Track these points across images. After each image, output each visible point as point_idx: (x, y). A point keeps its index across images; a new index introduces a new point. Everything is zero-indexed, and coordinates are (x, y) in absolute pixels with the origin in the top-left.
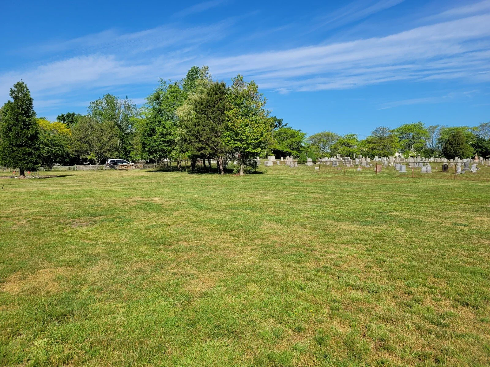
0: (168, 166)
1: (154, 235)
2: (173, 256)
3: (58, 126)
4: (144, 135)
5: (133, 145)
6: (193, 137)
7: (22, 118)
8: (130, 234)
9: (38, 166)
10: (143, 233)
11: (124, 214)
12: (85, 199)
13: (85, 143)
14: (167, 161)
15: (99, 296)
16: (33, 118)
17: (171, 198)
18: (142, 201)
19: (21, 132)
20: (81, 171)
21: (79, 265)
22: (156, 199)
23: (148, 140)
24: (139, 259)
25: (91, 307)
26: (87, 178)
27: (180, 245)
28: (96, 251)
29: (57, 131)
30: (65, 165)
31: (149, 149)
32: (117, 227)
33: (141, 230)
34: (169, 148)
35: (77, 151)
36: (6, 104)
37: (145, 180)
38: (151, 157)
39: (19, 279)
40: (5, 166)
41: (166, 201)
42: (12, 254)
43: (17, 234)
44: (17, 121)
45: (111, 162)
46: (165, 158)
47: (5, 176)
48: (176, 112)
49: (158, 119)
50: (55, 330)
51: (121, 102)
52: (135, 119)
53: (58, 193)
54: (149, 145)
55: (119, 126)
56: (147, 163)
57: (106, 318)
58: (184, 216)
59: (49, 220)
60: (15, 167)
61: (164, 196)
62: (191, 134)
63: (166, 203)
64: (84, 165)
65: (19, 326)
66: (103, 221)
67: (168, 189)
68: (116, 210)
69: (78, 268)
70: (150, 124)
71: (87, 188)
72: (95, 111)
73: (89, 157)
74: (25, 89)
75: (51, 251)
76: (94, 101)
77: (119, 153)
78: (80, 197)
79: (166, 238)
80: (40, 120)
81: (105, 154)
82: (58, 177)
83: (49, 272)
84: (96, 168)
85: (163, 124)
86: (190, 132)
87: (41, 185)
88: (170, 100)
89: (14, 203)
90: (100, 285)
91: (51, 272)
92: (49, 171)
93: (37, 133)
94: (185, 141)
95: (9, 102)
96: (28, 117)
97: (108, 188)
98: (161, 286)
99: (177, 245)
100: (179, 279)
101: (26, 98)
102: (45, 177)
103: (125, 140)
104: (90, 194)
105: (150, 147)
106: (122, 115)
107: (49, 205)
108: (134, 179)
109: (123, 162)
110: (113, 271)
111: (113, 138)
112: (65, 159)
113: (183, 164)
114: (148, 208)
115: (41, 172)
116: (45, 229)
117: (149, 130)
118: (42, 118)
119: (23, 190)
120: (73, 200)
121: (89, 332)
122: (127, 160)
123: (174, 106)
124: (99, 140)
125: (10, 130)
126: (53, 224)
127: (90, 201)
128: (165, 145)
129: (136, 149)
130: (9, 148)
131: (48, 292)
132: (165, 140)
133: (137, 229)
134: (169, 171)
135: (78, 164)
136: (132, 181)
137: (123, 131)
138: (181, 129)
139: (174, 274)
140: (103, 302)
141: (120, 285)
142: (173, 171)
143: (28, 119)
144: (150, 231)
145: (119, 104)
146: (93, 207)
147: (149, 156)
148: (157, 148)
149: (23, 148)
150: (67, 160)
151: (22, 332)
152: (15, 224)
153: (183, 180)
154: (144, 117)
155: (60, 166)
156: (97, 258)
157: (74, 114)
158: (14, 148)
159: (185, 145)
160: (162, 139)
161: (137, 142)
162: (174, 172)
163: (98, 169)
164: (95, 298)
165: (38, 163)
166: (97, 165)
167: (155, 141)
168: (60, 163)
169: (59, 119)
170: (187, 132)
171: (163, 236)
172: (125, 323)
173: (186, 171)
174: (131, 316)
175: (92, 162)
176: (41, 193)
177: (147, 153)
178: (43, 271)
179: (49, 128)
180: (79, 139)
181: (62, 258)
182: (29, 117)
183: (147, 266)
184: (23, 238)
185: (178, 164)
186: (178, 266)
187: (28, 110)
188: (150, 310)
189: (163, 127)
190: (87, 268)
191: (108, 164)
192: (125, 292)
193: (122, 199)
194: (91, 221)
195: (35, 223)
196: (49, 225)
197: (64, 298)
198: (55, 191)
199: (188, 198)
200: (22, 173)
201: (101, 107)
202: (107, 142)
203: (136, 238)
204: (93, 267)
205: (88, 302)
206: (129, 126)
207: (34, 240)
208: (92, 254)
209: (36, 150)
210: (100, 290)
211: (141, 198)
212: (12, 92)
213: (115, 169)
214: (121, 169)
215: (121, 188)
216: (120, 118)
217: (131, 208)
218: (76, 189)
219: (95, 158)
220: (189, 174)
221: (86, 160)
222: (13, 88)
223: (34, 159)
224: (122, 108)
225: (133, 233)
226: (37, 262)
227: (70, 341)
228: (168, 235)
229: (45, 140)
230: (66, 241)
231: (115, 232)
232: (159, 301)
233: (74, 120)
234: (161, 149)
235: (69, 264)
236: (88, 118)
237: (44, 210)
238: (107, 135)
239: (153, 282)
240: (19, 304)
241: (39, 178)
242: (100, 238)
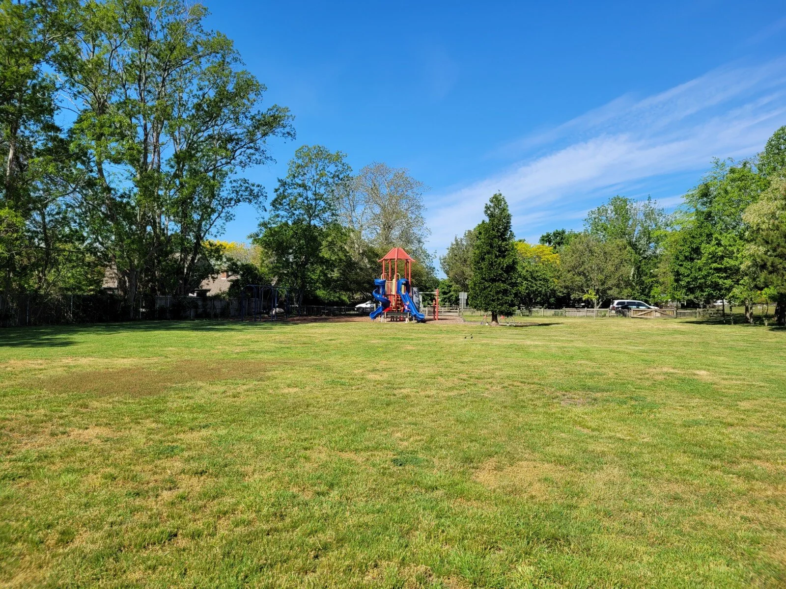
0: (724, 315)
1: (700, 438)
2: (741, 485)
3: (541, 250)
4: (678, 259)
5: (656, 276)
6: (781, 261)
7: (497, 242)
8: (656, 430)
9: (514, 308)
10: (678, 432)
11: (643, 393)
12: (580, 362)
13: (579, 274)
14: (723, 305)
15: (606, 523)
16: (511, 241)
17: (733, 374)
18: (675, 373)
19: (495, 262)
20: (572, 317)
21: (573, 465)
22: (702, 372)
23: (686, 268)
24: (674, 477)
25: (596, 538)
26: (581, 329)
27: (756, 467)
28: (598, 449)
29: (540, 258)
30: (549, 308)
31: (688, 282)
32: (631, 413)
33: (675, 425)
34: (728, 282)
35: (566, 287)
36: (479, 226)
37: (680, 337)
38: (691, 297)
39: (495, 469)
40: (475, 307)
41: (724, 379)
42: (486, 431)
43: (490, 404)
44: (492, 246)
45: (618, 304)
46: (718, 299)
47: (474, 321)
48: (743, 216)
49: (706, 231)
50: (543, 558)
51: (638, 207)
52: (661, 232)
53: (540, 349)
54: (688, 276)
55: (634, 246)
56: (683, 307)
57: (621, 563)
58: (762, 412)
59: (530, 390)
60: (486, 310)
61: (717, 369)
62: (775, 254)
63: (723, 382)
64: (577, 308)
65: (497, 537)
66: (608, 401)
67: (727, 356)
68: (630, 386)
69: (572, 470)
70: (691, 239)
71: (581, 345)
72: (595, 224)
73: (585, 297)
74: (503, 203)
75: (533, 436)
76: (595, 209)
77: (633, 290)
78: (572, 358)
79: (725, 449)
80: (519, 243)
81: (609, 292)
82: (540, 325)
83: (532, 466)
84: (594, 314)
85: (716, 239)
86: (774, 250)
87: (517, 337)
88: (730, 195)
89: (486, 360)
90: (607, 505)
91: (535, 467)
92: (527, 316)
93: (514, 263)
94: (763, 267)
95: (483, 222)
96: (504, 240)
97: (614, 347)
98: (719, 536)
99: (748, 465)
100: (756, 531)
101: (504, 214)
102: (523, 324)
103: (644, 268)
104: (586, 354)
105: (689, 280)
106: (639, 228)
107: (529, 366)
108: (658, 335)
109: (639, 305)
110: (628, 488)
111: (624, 266)
112: (549, 299)
113: (758, 310)
114: (688, 388)
115: (518, 318)
116: (524, 402)
117: (688, 249)
118: (520, 241)
119: (495, 342)
120: (562, 361)
121: (593, 577)
122: (646, 302)
123: (740, 205)
124: (601, 270)
125: (483, 259)
126: (536, 396)
127: (588, 366)
128: (718, 277)
129: (663, 283)
130: (480, 283)
131: (532, 497)
132: (719, 266)
133: (668, 423)
134: (728, 322)
135: (568, 306)
136: (654, 338)
137: (640, 254)
138: (753, 247)
139: (745, 519)
140: (614, 536)
141: (640, 513)
142: (735, 323)
143: (504, 243)
144: (691, 430)
145: (635, 210)
146: (591, 375)
147: (688, 295)
148: (703, 280)
149: (497, 284)
150: (552, 300)
151: (500, 546)
152: (487, 389)
153: (758, 341)
154: (678, 228)
155: (542, 310)
156: (602, 460)
157: (564, 232)
158: (487, 284)
159: (763, 276)
160: (715, 265)
161: (664, 271)
162: (737, 326)
163: (597, 316)
164: (601, 524)
165: (514, 305)
166: (596, 309)
167: (700, 269)
168: (542, 304)
169: (543, 240)
170: (768, 251)
171: (718, 443)
172: (654, 582)
173: (764, 324)
174: (664, 573)
175: (589, 304)
176: (519, 348)
177: (684, 291)
178: (524, 463)
179: (529, 255)
180: (569, 269)
181: (549, 449)
182: (506, 241)
183: (689, 493)
184: (498, 410)
185: (747, 310)
186: (753, 506)
187: (505, 231)
188: (699, 574)
189: (717, 244)
190: (586, 473)
191: (614, 307)
192: (650, 527)
193: (639, 367)
194: (589, 398)
195: (512, 391)
196: (530, 396)
197: (554, 512)
198: (536, 346)
199: (771, 377)
200: (495, 318)
201: (604, 218)
202: (613, 273)
203: (666, 439)
204: (595, 473)
205: (590, 529)
206: (650, 245)
207: (511, 415)
208: (593, 451)
209: (513, 287)
210: (608, 514)
211: (674, 368)
212: (487, 208)
213: (625, 315)
214: (635, 316)
215: (637, 348)
216: (636, 233)
217: (654, 385)
218: (566, 345)
219: (594, 298)
220: (772, 330)
221: (580, 300)
222: (489, 203)
223: (510, 298)
224: (641, 217)
225: (659, 428)
226: (516, 449)
227: (567, 583)
228: (729, 443)
229: (524, 273)
230: (554, 424)
231: (628, 422)
232: (715, 562)
233: (564, 241)
234: (712, 282)
235: (559, 461)
236: (586, 236)
237: (523, 373)
238: (614, 261)
239: (703, 524)
240: (496, 505)
241: (516, 326)
242: (605, 428)
